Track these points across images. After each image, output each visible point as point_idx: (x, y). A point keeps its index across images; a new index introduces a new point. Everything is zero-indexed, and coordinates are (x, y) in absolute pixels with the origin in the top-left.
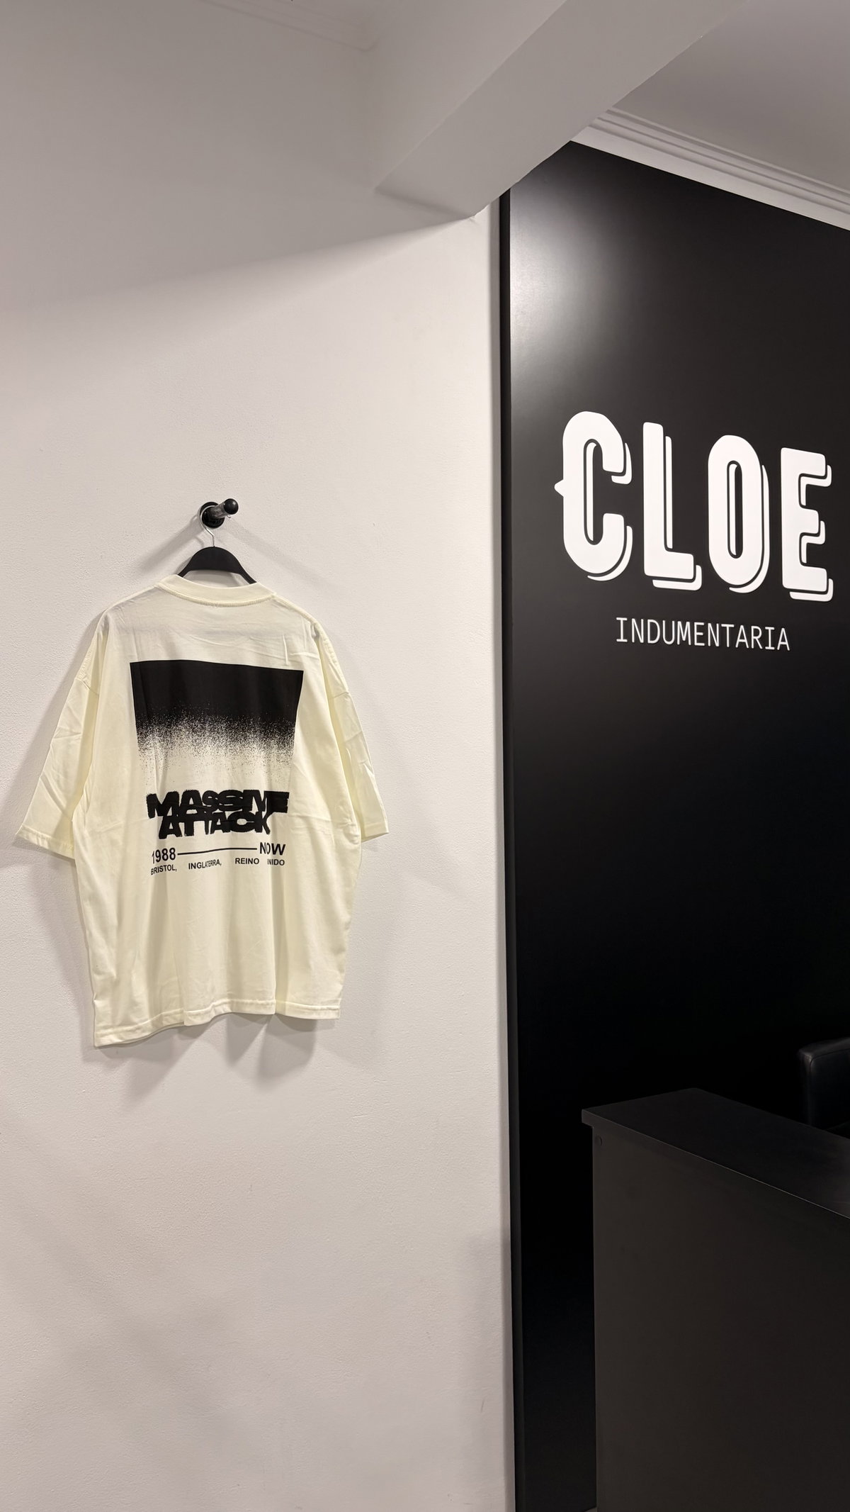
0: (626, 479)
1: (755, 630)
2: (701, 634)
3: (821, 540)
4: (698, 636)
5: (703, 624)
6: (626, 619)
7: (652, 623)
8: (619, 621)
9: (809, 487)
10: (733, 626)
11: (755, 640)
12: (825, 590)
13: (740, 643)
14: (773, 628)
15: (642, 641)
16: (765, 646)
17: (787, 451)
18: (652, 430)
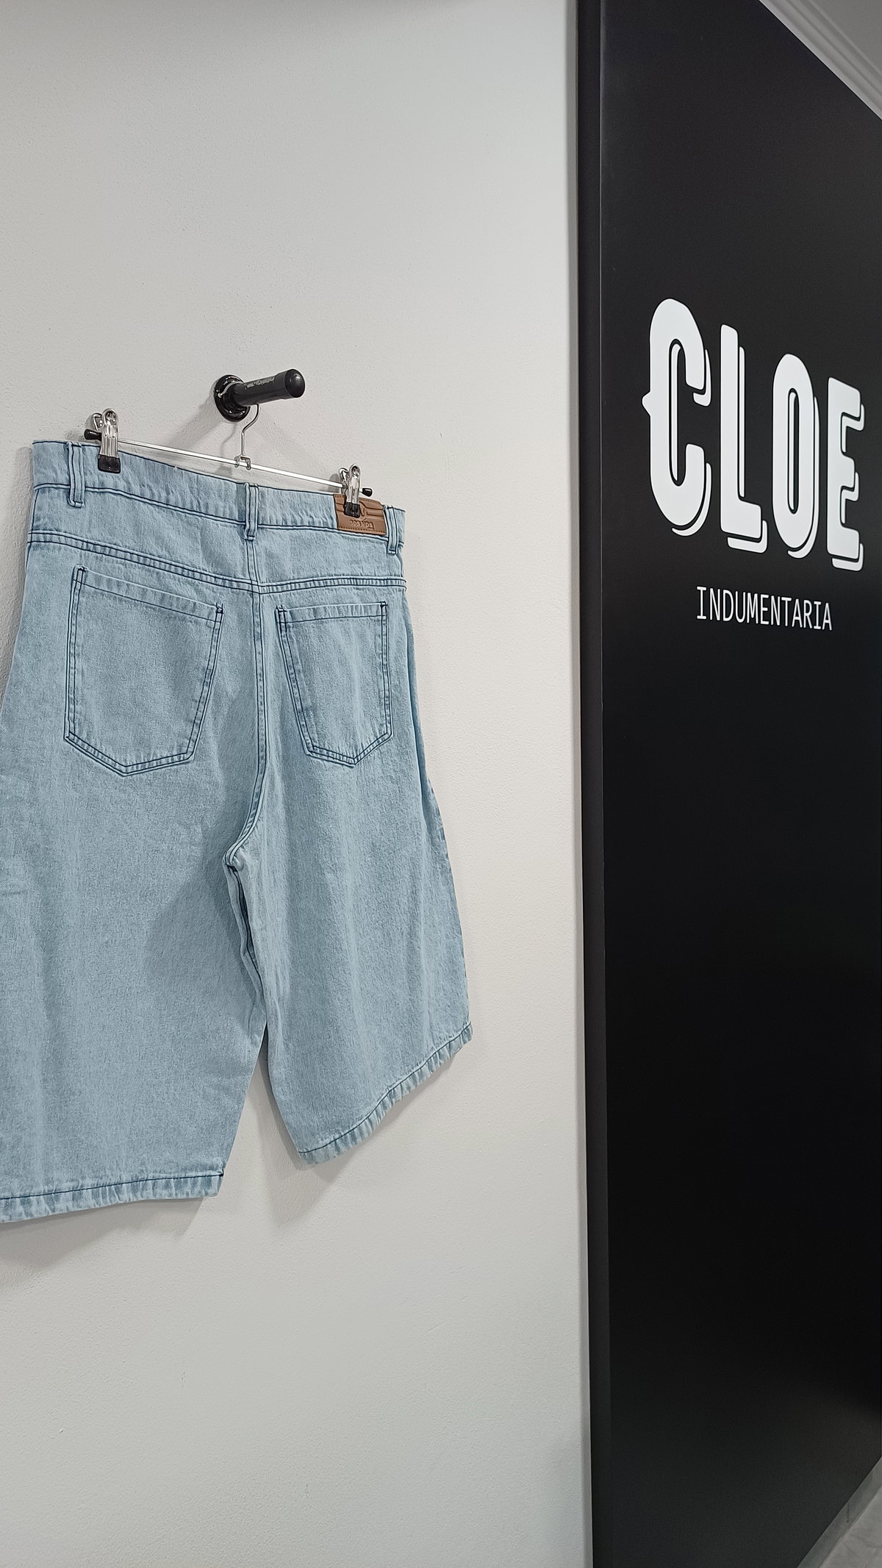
0: (704, 400)
1: (807, 604)
2: (766, 609)
3: (854, 496)
4: (764, 612)
5: (767, 596)
6: (705, 589)
7: (726, 594)
8: (700, 591)
9: (847, 427)
10: (790, 599)
11: (806, 617)
12: (856, 558)
13: (796, 620)
14: (820, 603)
15: (718, 619)
16: (814, 624)
17: (833, 383)
18: (729, 336)
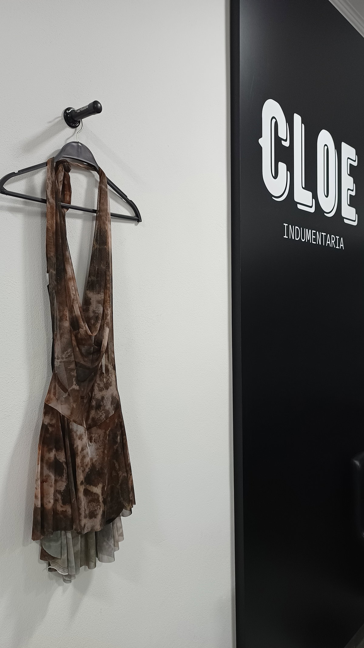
0: (286, 144)
1: (333, 237)
2: (315, 237)
3: (353, 193)
4: (313, 238)
5: (315, 231)
6: (287, 225)
7: (297, 228)
8: (285, 225)
9: (350, 164)
10: (325, 234)
11: (333, 242)
12: (355, 220)
13: (328, 243)
14: (338, 237)
15: (293, 238)
16: (336, 246)
17: (344, 145)
18: (297, 118)
